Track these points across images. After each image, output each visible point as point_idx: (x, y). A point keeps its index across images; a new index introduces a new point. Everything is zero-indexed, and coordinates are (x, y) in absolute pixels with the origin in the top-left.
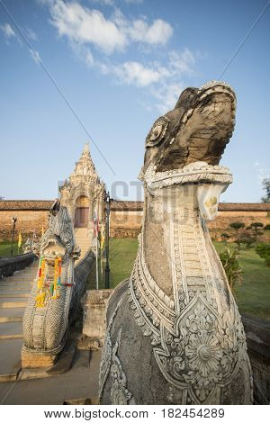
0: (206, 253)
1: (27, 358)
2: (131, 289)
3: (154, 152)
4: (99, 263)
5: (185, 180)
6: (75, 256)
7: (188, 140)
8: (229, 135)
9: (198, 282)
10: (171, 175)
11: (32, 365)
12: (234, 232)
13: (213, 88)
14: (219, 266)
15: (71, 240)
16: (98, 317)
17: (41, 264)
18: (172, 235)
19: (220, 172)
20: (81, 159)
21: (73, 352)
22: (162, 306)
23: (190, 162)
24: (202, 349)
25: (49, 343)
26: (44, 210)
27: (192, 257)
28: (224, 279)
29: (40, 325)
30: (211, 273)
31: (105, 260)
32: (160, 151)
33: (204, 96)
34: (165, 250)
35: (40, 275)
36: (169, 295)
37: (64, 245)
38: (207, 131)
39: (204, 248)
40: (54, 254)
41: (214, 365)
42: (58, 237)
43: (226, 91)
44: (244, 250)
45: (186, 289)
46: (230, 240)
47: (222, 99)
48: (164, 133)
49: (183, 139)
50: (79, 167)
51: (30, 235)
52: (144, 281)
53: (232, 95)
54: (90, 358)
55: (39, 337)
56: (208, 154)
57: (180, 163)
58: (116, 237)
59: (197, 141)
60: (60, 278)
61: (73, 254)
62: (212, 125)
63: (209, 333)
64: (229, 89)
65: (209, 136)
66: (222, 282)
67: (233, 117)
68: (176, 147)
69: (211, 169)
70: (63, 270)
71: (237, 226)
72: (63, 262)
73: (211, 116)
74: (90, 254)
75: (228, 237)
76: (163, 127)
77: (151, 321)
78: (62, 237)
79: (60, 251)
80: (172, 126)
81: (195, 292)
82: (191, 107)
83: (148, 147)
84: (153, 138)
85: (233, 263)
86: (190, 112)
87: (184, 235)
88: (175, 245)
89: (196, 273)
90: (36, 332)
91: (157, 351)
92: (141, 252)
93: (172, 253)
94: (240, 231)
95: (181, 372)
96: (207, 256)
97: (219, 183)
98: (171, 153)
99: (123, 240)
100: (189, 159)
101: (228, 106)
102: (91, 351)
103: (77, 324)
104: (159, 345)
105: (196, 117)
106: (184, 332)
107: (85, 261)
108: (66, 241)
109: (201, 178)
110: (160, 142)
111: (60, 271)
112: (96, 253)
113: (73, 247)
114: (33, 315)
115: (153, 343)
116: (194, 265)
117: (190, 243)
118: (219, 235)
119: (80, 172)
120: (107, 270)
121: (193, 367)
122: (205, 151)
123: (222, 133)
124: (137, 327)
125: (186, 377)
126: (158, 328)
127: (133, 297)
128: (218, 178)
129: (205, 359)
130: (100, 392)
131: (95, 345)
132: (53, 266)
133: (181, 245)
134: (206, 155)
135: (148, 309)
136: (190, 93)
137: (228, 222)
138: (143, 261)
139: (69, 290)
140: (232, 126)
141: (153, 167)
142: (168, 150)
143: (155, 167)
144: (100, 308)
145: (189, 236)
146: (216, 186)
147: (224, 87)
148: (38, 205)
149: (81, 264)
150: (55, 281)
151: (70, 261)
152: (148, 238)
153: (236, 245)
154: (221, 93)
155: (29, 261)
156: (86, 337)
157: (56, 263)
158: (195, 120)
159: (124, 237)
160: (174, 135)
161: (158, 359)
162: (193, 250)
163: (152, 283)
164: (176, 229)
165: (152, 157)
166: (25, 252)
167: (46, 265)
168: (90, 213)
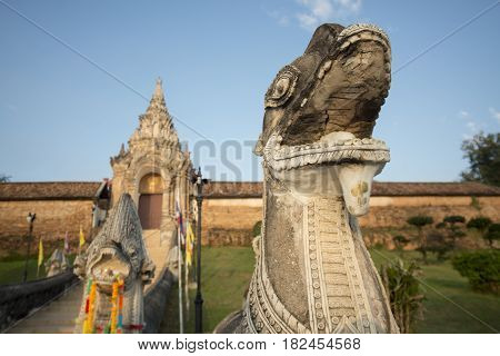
0: (355, 262)
2: (248, 318)
3: (277, 116)
4: (183, 291)
6: (145, 277)
7: (326, 102)
8: (383, 95)
9: (344, 302)
10: (302, 152)
12: (416, 233)
13: (358, 34)
14: (375, 280)
15: (139, 250)
17: (89, 292)
18: (306, 238)
19: (370, 147)
20: (149, 109)
23: (331, 131)
26: (84, 198)
27: (336, 268)
28: (383, 300)
30: (362, 290)
31: (195, 286)
32: (286, 115)
33: (346, 44)
34: (296, 260)
35: (87, 311)
36: (304, 323)
38: (353, 90)
39: (354, 255)
40: (111, 273)
42: (118, 246)
43: (376, 38)
44: (433, 263)
45: (326, 313)
46: (409, 247)
47: (370, 48)
48: (292, 89)
49: (319, 100)
50: (145, 125)
51: (58, 243)
52: (267, 305)
53: (384, 42)
56: (356, 119)
57: (316, 132)
58: (210, 244)
59: (340, 103)
60: (121, 315)
61: (140, 273)
62: (359, 82)
64: (380, 35)
65: (356, 96)
66: (380, 304)
67: (388, 71)
68: (309, 111)
69: (358, 144)
70: (126, 301)
71: (419, 222)
72: (125, 287)
73: (357, 71)
74: (167, 274)
75: (406, 242)
76: (291, 82)
78: (124, 244)
79: (121, 270)
80: (304, 82)
81: (340, 317)
82: (329, 58)
83: (268, 108)
84: (276, 95)
85: (409, 284)
86: (327, 65)
87: (324, 237)
88: (311, 251)
89: (341, 291)
93: (307, 262)
94: (426, 230)
96: (357, 267)
97: (370, 163)
98: (301, 118)
99: (224, 250)
100: (329, 126)
101: (379, 58)
105: (336, 71)
107: (158, 287)
108: (131, 251)
109: (345, 156)
110: (285, 102)
111: (121, 304)
112: (177, 273)
113: (142, 263)
116: (339, 279)
117: (332, 248)
118: (390, 238)
119: (147, 132)
120: (198, 301)
122: (351, 115)
123: (374, 92)
128: (368, 156)
132: (110, 294)
133: (319, 251)
134: (353, 121)
136: (328, 32)
137: (405, 215)
138: (265, 275)
140: (387, 82)
141: (276, 137)
142: (298, 114)
143: (280, 139)
145: (331, 238)
146: (366, 167)
147: (373, 33)
148: (73, 191)
149: (152, 293)
150: (113, 321)
151: (137, 286)
152: (271, 242)
153: (419, 255)
154: (369, 41)
157: (115, 289)
158: (334, 75)
159: (225, 244)
160: (306, 94)
162: (336, 258)
163: (279, 306)
164: (312, 229)
165: (274, 123)
166: (50, 274)
167: (98, 293)
168: (165, 203)
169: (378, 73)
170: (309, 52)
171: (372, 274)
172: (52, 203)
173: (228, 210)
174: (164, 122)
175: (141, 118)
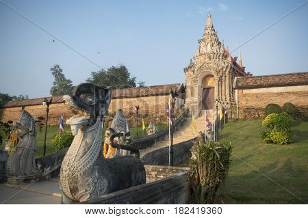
20: (204, 35)
168: (216, 93)
173: (257, 96)
174: (213, 42)
175: (200, 42)
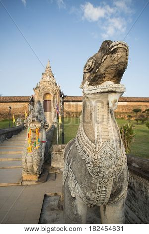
0: (111, 125)
1: (25, 176)
2: (77, 141)
3: (88, 75)
4: (58, 131)
5: (102, 91)
7: (105, 70)
8: (125, 68)
9: (107, 137)
10: (96, 88)
11: (28, 179)
12: (135, 114)
13: (117, 45)
16: (59, 158)
18: (96, 117)
19: (119, 87)
20: (46, 71)
21: (47, 174)
22: (90, 147)
23: (106, 81)
24: (107, 164)
25: (35, 169)
26: (26, 102)
27: (105, 127)
28: (119, 137)
29: (30, 161)
31: (62, 130)
32: (91, 75)
33: (112, 49)
34: (92, 124)
36: (94, 143)
37: (40, 121)
38: (114, 66)
39: (111, 122)
40: (35, 126)
41: (111, 170)
43: (124, 47)
44: (140, 124)
45: (101, 140)
46: (132, 119)
47: (121, 51)
48: (93, 66)
49: (102, 70)
50: (44, 77)
51: (19, 116)
52: (82, 137)
53: (126, 48)
54: (56, 177)
55: (30, 167)
57: (101, 81)
58: (67, 117)
59: (109, 71)
61: (45, 126)
62: (116, 63)
63: (110, 158)
64: (125, 45)
65: (115, 68)
67: (127, 59)
68: (98, 74)
69: (115, 86)
71: (137, 111)
72: (40, 130)
73: (116, 59)
74: (53, 126)
75: (131, 117)
76: (93, 63)
77: (86, 153)
80: (97, 63)
81: (105, 141)
82: (106, 54)
83: (85, 72)
84: (87, 68)
85: (130, 131)
86: (105, 57)
88: (97, 121)
89: (106, 134)
90: (29, 164)
91: (88, 165)
92: (81, 124)
93: (96, 125)
94: (139, 114)
95: (97, 172)
97: (118, 92)
98: (96, 76)
100: (105, 79)
101: (124, 54)
102: (56, 174)
103: (48, 161)
104: (89, 163)
105: (109, 59)
106: (99, 157)
109: (110, 90)
110: (91, 70)
112: (56, 126)
113: (45, 123)
114: (27, 156)
115: (86, 162)
116: (106, 130)
118: (126, 115)
119: (45, 79)
120: (63, 135)
121: (102, 170)
122: (113, 75)
123: (122, 67)
124: (80, 157)
125: (99, 174)
126: (88, 156)
127: (78, 144)
128: (118, 90)
129: (108, 168)
130: (63, 184)
131: (58, 171)
132: (35, 132)
133: (100, 121)
134: (114, 77)
135: (84, 149)
136: (107, 44)
137: (132, 108)
138: (82, 128)
139: (44, 145)
140: (127, 63)
141: (87, 83)
142: (95, 75)
143: (89, 83)
144: (60, 154)
147: (123, 45)
148: (22, 99)
149: (48, 132)
150: (37, 140)
151: (44, 130)
152: (85, 118)
153: (135, 122)
154: (121, 48)
155: (19, 130)
156: (53, 167)
158: (108, 61)
161: (88, 168)
163: (86, 138)
164: (98, 114)
165: (87, 78)
166: (17, 125)
168: (52, 103)
169: (123, 60)
170: (99, 51)
171: (117, 128)
172: (15, 103)
173: (73, 106)
174: (51, 75)
175: (43, 74)
